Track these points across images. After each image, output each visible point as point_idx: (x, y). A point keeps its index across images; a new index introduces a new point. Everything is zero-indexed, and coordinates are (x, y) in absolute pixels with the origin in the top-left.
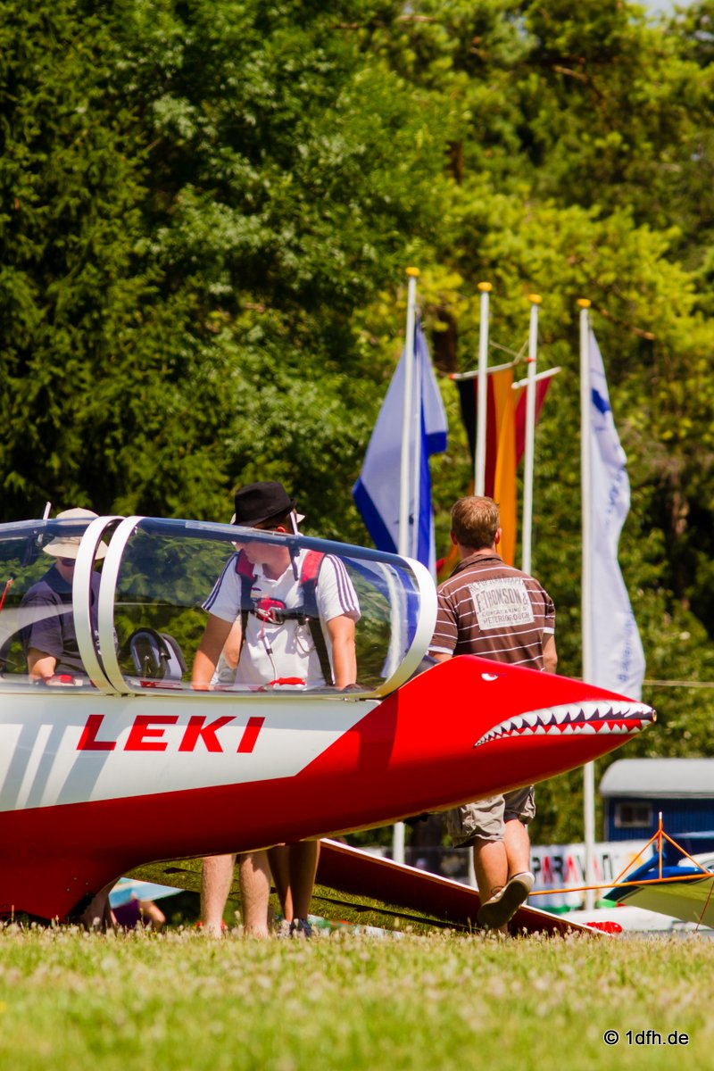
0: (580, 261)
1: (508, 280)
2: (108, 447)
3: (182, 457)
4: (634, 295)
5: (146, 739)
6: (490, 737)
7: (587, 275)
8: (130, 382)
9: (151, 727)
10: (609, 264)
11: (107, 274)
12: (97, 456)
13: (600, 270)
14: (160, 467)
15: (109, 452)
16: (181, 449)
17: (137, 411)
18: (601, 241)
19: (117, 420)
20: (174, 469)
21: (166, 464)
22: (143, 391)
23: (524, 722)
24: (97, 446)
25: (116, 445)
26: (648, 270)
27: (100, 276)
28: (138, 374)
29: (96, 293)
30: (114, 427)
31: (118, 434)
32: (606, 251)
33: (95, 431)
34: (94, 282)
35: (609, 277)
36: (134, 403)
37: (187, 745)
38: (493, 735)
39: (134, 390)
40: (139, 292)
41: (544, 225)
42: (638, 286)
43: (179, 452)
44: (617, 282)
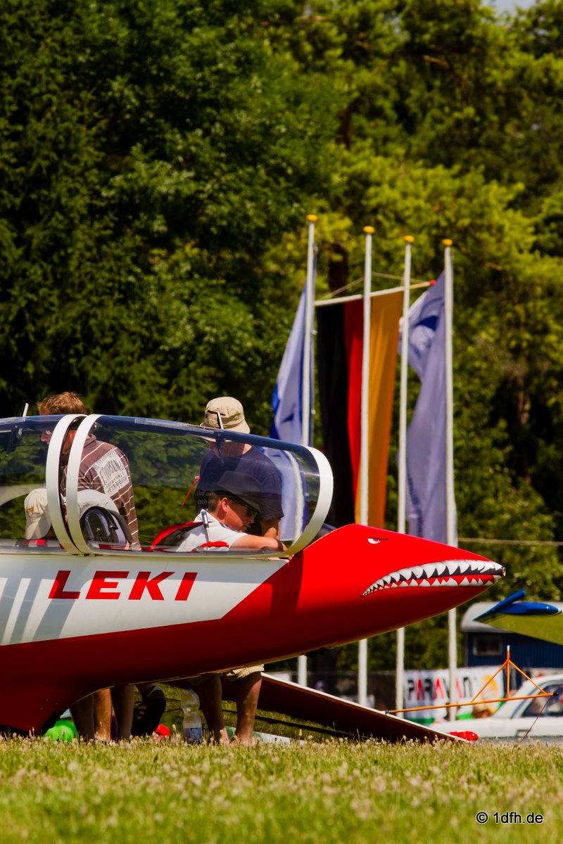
0: (443, 208)
1: (386, 224)
2: (72, 356)
3: (130, 364)
4: (485, 236)
5: (103, 590)
6: (374, 588)
7: (448, 220)
8: (89, 305)
9: (107, 580)
10: (465, 211)
11: (72, 220)
12: (64, 364)
13: (459, 216)
14: (113, 373)
15: (72, 361)
16: (130, 358)
17: (94, 329)
18: (460, 193)
19: (78, 335)
20: (123, 374)
21: (118, 370)
22: (99, 312)
23: (401, 576)
24: (63, 356)
25: (78, 355)
26: (496, 217)
27: (66, 222)
28: (95, 299)
29: (63, 235)
30: (77, 341)
31: (80, 346)
32: (463, 201)
33: (62, 343)
34: (61, 227)
35: (466, 222)
36: (92, 322)
37: (136, 594)
38: (377, 587)
39: (92, 312)
40: (97, 235)
41: (414, 180)
42: (489, 228)
43: (127, 361)
44: (471, 225)
